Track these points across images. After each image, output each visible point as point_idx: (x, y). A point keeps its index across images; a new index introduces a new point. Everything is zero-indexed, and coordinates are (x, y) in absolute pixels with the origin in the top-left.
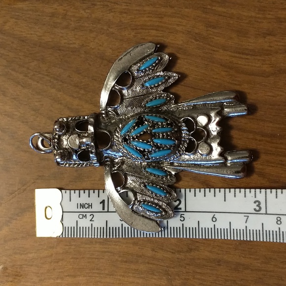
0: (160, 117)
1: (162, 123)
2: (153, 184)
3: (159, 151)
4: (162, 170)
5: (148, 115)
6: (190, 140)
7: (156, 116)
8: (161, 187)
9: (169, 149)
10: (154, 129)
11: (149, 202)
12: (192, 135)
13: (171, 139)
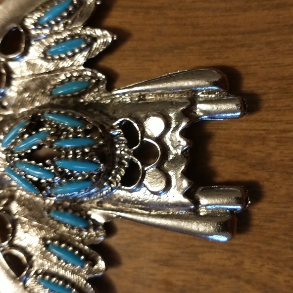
0: (73, 117)
1: (75, 129)
2: (61, 242)
3: (68, 182)
4: (81, 216)
5: (50, 113)
6: (131, 162)
7: (65, 115)
8: (75, 248)
9: (89, 179)
10: (58, 139)
11: (53, 275)
12: (135, 154)
13: (91, 161)
